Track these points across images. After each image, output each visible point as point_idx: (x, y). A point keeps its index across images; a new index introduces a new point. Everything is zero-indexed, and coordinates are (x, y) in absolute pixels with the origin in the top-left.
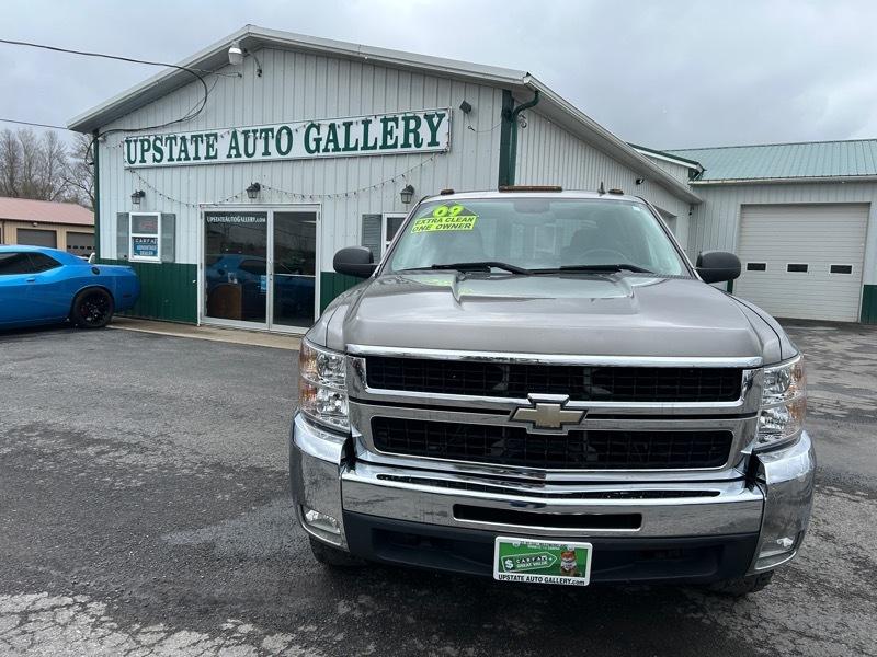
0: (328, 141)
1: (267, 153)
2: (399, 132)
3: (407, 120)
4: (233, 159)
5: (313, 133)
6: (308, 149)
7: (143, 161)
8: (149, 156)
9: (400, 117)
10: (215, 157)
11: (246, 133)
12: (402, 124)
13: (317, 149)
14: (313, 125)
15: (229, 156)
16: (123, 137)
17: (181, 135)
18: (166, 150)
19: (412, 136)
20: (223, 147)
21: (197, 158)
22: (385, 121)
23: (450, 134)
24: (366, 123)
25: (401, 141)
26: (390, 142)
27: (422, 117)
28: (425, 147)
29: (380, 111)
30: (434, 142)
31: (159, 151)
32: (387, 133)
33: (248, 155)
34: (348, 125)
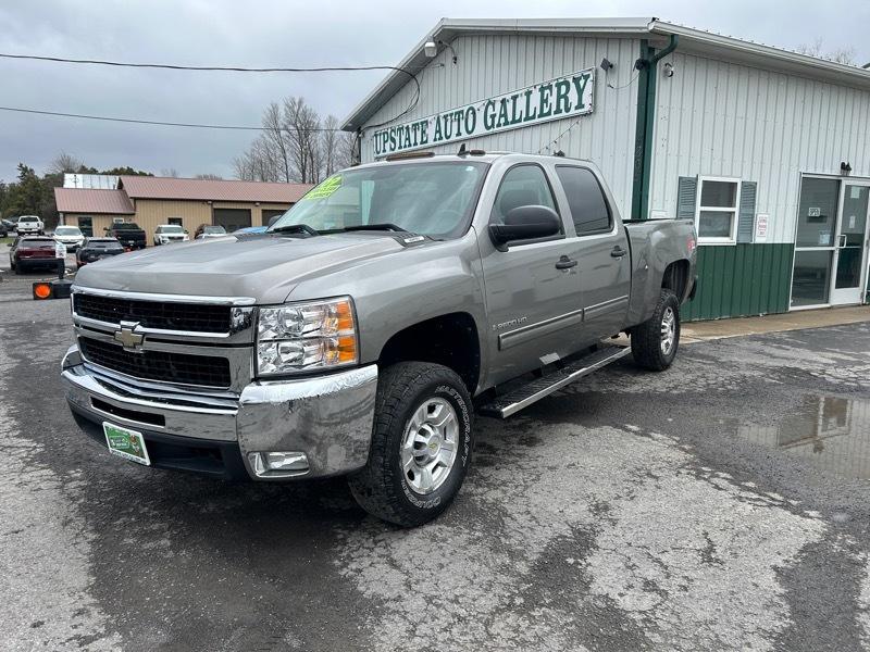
0: (501, 116)
1: (459, 134)
2: (553, 100)
3: (559, 86)
4: (438, 142)
5: (490, 112)
6: (488, 128)
7: (384, 151)
8: (387, 145)
9: (554, 84)
10: (426, 142)
11: (445, 117)
12: (555, 90)
13: (493, 125)
14: (490, 103)
15: (435, 140)
16: (373, 131)
17: (405, 126)
18: (397, 139)
19: (562, 101)
20: (431, 131)
21: (416, 144)
22: (542, 90)
23: (594, 95)
24: (528, 94)
25: (554, 109)
26: (546, 110)
27: (571, 80)
28: (573, 112)
29: (539, 81)
30: (580, 106)
31: (393, 140)
32: (544, 101)
33: (448, 137)
34: (515, 98)
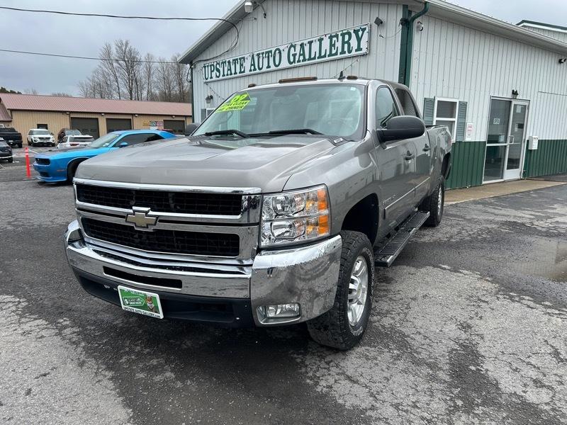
0: (300, 55)
1: (269, 67)
2: (339, 45)
3: (343, 35)
4: (253, 72)
5: (292, 51)
6: (290, 63)
7: (211, 78)
8: (214, 74)
9: (339, 34)
10: (244, 72)
11: (258, 55)
12: (340, 38)
13: (294, 61)
14: (292, 46)
15: (251, 70)
16: (202, 64)
17: (228, 60)
18: (221, 70)
19: (346, 45)
20: (247, 64)
21: (236, 73)
22: (331, 38)
23: (369, 42)
24: (321, 40)
25: (340, 50)
26: (334, 52)
27: (352, 32)
28: (354, 53)
29: (328, 31)
30: (359, 49)
31: (218, 70)
32: (332, 45)
33: (260, 69)
34: (310, 43)
